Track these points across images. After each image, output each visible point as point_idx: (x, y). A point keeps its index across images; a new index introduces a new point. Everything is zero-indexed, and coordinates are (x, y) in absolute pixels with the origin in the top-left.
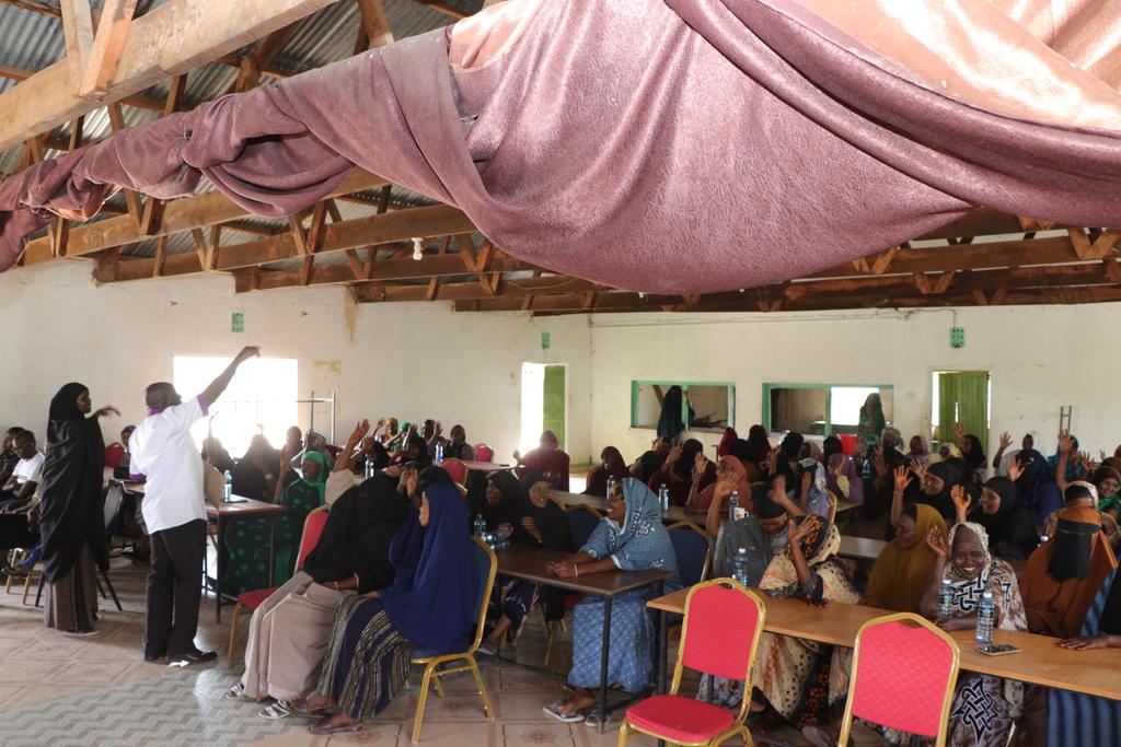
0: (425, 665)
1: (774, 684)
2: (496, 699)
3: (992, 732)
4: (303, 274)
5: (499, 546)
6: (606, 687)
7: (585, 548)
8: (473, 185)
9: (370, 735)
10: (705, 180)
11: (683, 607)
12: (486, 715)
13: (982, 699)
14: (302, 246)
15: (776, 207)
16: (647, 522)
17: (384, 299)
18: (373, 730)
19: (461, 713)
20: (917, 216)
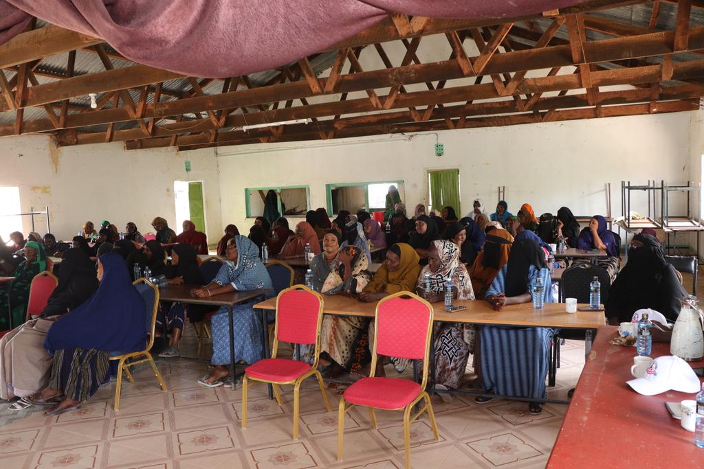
0: (118, 361)
1: (336, 349)
2: (168, 380)
3: (458, 358)
4: (16, 127)
5: (162, 285)
6: (234, 364)
7: (215, 280)
8: (104, 16)
9: (87, 410)
10: (241, 8)
11: (275, 306)
12: (162, 389)
13: (451, 341)
14: (11, 102)
15: (281, 20)
16: (251, 261)
17: (77, 143)
18: (88, 407)
19: (145, 390)
20: (356, 20)
